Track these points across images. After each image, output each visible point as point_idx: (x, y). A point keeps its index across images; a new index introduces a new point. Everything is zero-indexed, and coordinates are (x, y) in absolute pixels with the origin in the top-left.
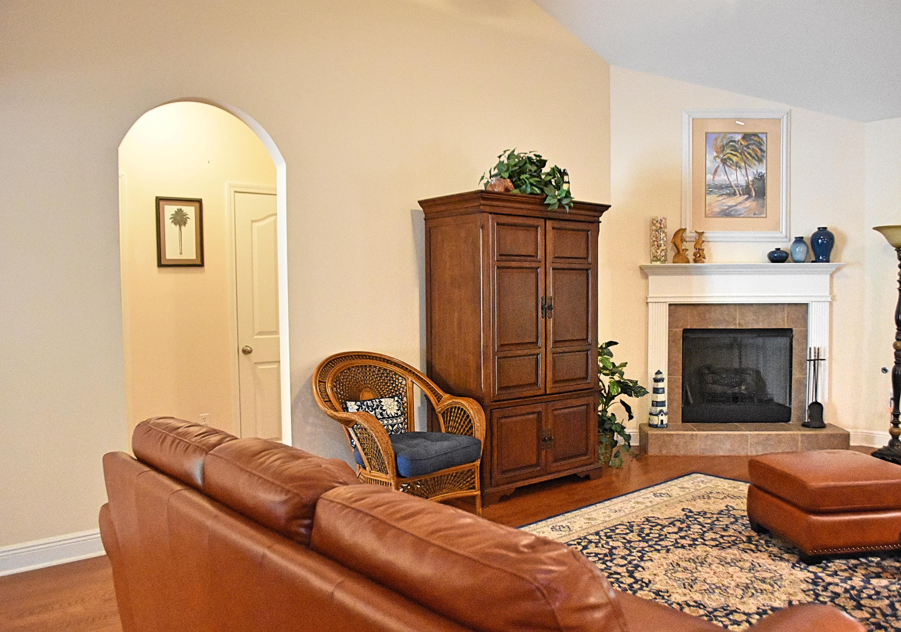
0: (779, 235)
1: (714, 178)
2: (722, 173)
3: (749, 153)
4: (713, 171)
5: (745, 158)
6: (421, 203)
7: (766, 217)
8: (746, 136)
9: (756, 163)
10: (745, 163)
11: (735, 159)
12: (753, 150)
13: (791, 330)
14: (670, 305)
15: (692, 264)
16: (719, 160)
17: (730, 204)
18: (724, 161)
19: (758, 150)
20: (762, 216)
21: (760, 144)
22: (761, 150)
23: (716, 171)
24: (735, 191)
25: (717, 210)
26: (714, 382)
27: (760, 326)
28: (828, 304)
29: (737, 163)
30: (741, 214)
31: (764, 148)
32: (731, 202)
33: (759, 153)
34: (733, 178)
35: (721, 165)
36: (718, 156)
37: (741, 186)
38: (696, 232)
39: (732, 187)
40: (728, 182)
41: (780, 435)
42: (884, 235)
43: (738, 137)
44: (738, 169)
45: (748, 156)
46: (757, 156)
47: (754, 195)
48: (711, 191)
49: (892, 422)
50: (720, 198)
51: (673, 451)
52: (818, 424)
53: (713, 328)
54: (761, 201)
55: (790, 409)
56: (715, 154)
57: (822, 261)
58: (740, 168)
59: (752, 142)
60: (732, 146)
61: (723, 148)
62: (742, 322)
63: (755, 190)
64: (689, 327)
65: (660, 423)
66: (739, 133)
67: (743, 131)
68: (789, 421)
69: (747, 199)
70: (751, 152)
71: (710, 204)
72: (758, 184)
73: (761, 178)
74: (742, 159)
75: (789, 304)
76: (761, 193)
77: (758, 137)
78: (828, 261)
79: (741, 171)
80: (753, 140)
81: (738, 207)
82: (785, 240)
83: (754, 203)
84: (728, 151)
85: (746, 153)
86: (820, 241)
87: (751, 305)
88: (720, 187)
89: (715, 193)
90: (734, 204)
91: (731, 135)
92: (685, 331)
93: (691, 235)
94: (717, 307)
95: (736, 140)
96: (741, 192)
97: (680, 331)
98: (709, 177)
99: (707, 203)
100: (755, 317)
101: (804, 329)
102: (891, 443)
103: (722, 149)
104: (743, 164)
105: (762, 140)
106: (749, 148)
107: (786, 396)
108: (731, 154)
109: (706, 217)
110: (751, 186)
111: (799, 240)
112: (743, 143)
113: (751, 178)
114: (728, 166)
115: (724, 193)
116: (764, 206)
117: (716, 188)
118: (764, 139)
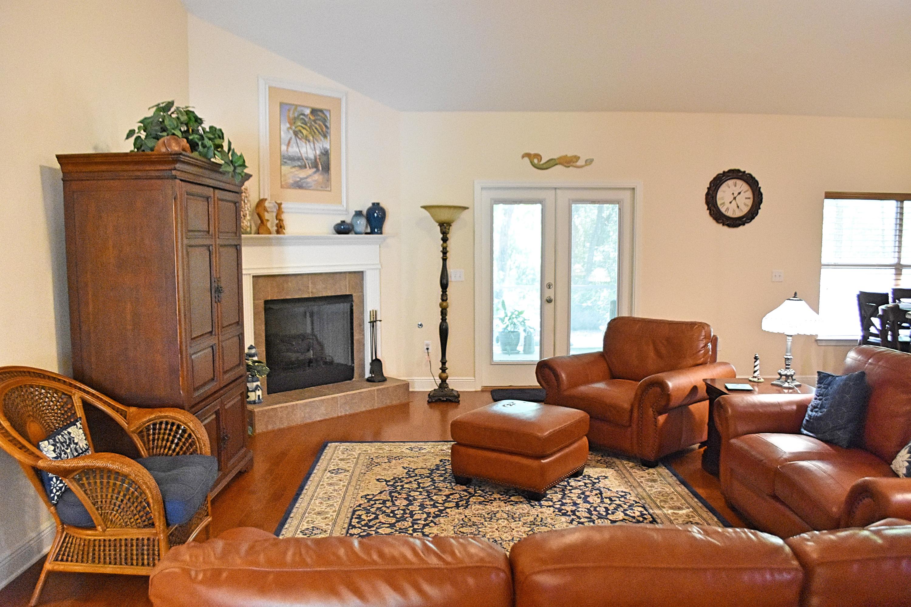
0: (340, 208)
1: (287, 148)
2: (294, 145)
3: (316, 128)
4: (287, 142)
5: (313, 133)
6: (58, 157)
7: (330, 191)
8: (314, 111)
9: (322, 139)
10: (313, 137)
11: (304, 132)
12: (320, 125)
13: (351, 295)
14: (253, 277)
15: (275, 235)
16: (291, 132)
17: (301, 176)
18: (296, 133)
19: (324, 126)
20: (327, 189)
21: (324, 120)
22: (326, 126)
23: (289, 142)
24: (306, 165)
25: (291, 181)
26: (288, 350)
27: (330, 294)
28: (378, 271)
29: (306, 136)
30: (311, 186)
31: (328, 124)
32: (302, 174)
33: (324, 129)
34: (303, 150)
35: (293, 137)
36: (291, 128)
37: (311, 160)
38: (276, 203)
39: (303, 159)
40: (299, 155)
41: (362, 392)
42: (429, 212)
43: (308, 112)
44: (307, 142)
45: (315, 131)
46: (322, 131)
47: (321, 169)
48: (285, 162)
49: (440, 369)
50: (294, 170)
51: (278, 426)
52: (380, 378)
53: (290, 297)
54: (326, 176)
55: (353, 367)
56: (288, 125)
57: (377, 233)
58: (309, 141)
59: (319, 118)
60: (303, 119)
61: (295, 119)
62: (314, 291)
63: (321, 164)
64: (269, 298)
65: (257, 399)
66: (307, 107)
67: (311, 106)
68: (353, 378)
69: (315, 173)
70: (318, 127)
71: (285, 175)
72: (324, 158)
73: (326, 153)
74: (310, 133)
75: (350, 273)
76: (327, 168)
77: (323, 113)
78: (381, 233)
79: (310, 145)
80: (319, 115)
81: (309, 180)
82: (344, 213)
83: (321, 177)
84: (300, 124)
85: (314, 128)
86: (376, 215)
87: (321, 274)
88: (292, 159)
89: (288, 165)
90: (305, 176)
91: (302, 108)
92: (266, 302)
93: (271, 205)
94: (293, 277)
95: (306, 113)
96: (310, 166)
97: (261, 303)
98: (284, 148)
99: (282, 174)
100: (324, 286)
101: (361, 294)
102: (441, 386)
103: (294, 121)
104: (311, 138)
105: (327, 117)
106: (316, 123)
107: (348, 356)
108: (302, 127)
109: (281, 187)
110: (318, 160)
111: (359, 214)
112: (311, 117)
113: (318, 152)
114: (299, 138)
115: (297, 165)
116: (328, 180)
117: (289, 160)
118: (328, 116)
